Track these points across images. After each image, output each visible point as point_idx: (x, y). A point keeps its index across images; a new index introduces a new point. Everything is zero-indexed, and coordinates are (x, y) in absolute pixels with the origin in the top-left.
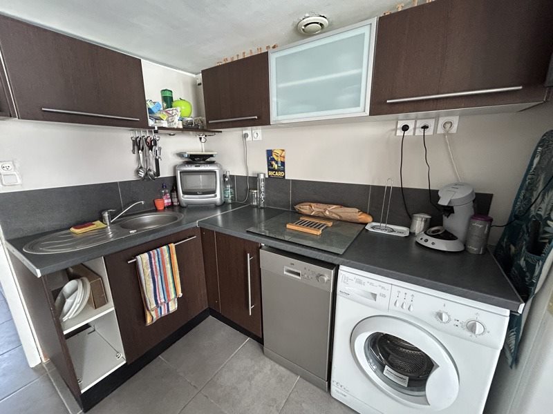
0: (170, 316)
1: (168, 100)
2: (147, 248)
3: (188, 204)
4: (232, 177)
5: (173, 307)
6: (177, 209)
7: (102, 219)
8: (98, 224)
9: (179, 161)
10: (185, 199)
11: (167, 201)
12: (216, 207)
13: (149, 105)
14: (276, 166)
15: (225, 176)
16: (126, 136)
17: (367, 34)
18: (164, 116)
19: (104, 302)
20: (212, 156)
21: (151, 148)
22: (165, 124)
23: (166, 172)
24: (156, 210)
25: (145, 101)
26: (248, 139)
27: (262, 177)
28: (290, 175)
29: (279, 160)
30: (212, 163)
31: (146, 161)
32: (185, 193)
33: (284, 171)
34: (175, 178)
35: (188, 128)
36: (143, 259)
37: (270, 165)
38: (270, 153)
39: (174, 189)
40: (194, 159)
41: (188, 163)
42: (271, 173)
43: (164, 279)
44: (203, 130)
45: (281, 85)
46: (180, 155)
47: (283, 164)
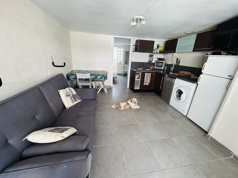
0: (147, 85)
1: (158, 47)
2: (147, 72)
3: (156, 69)
4: (168, 64)
5: (148, 84)
6: (153, 70)
7: (141, 68)
8: (141, 69)
9: (157, 59)
10: (156, 67)
11: (152, 68)
12: (162, 70)
13: (154, 49)
14: (178, 62)
15: (166, 64)
16: (148, 54)
17: (195, 36)
18: (156, 51)
19: (139, 79)
20: (164, 59)
21: (152, 56)
22: (156, 52)
23: (153, 62)
24: (150, 69)
25: (153, 48)
26: (173, 55)
27: (174, 64)
28: (180, 64)
29: (179, 60)
30: (164, 60)
31: (151, 59)
32: (156, 66)
33: (179, 63)
34: (155, 63)
35: (161, 52)
36: (146, 74)
37: (177, 62)
38: (177, 59)
39: (154, 65)
40: (160, 59)
41: (158, 60)
42: (177, 64)
43: (148, 79)
44: (163, 53)
45: (179, 45)
46: (157, 58)
47: (180, 61)
